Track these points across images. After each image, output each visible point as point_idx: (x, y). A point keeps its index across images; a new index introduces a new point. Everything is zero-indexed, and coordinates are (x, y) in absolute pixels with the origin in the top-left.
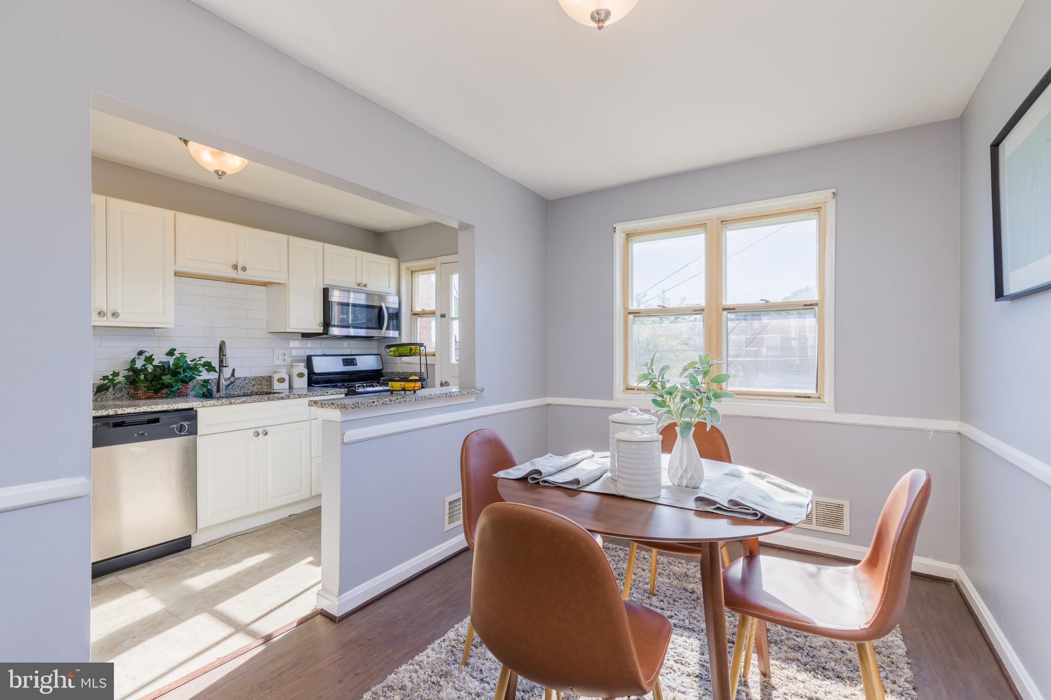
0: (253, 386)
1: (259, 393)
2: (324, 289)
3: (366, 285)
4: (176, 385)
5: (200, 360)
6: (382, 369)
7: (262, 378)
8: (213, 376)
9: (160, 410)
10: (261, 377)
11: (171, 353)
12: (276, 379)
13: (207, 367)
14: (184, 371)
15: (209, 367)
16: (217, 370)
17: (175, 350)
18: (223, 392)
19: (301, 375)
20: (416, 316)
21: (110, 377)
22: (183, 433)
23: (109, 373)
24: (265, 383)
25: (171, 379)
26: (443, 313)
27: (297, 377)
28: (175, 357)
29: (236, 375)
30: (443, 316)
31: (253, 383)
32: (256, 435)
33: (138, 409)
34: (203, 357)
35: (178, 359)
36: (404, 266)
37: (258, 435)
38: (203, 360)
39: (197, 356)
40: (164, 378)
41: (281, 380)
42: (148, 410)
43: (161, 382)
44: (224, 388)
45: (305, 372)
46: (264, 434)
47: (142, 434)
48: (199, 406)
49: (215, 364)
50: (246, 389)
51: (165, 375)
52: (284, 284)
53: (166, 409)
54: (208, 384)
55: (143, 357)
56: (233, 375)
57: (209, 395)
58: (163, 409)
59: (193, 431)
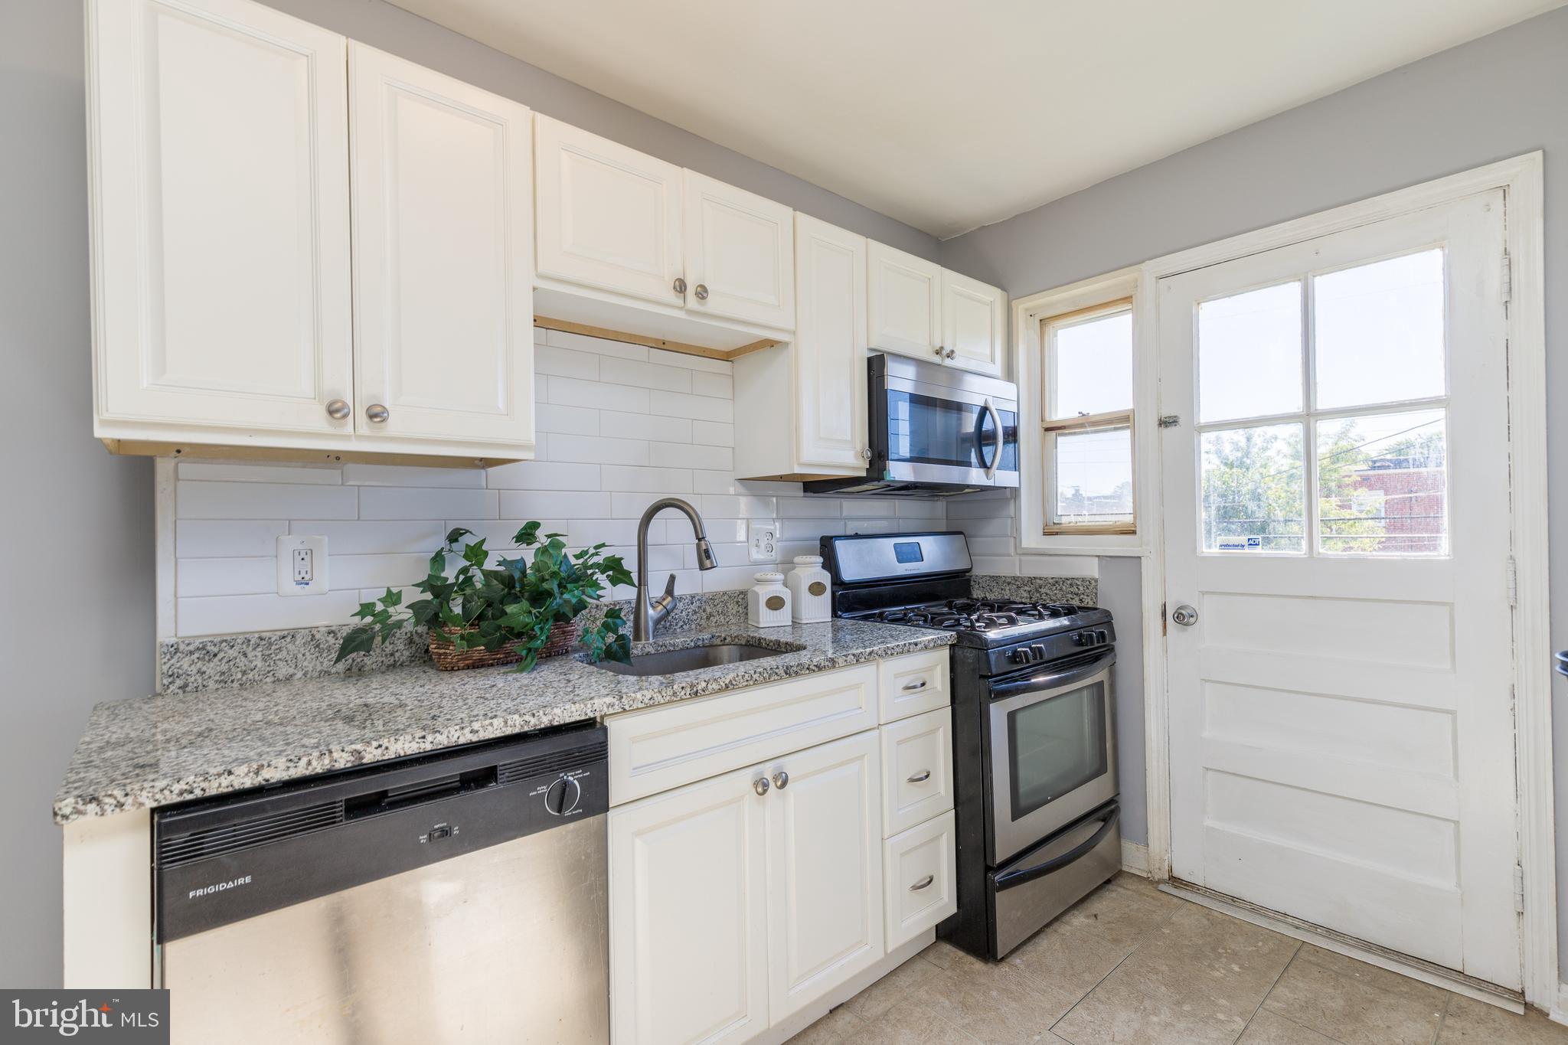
0: (708, 618)
1: (729, 640)
2: (870, 360)
3: (952, 352)
4: (542, 629)
5: (597, 554)
6: (969, 570)
7: (726, 597)
8: (624, 593)
9: (498, 734)
10: (725, 593)
11: (526, 535)
12: (765, 600)
13: (611, 573)
14: (560, 586)
15: (615, 570)
16: (635, 576)
17: (534, 526)
18: (647, 639)
19: (816, 589)
20: (1053, 433)
21: (380, 607)
22: (567, 813)
23: (374, 595)
24: (733, 608)
25: (530, 612)
26: (1166, 413)
27: (808, 594)
28: (537, 545)
29: (677, 592)
30: (1166, 423)
31: (709, 610)
32: (760, 790)
33: (430, 738)
34: (603, 545)
35: (544, 550)
36: (1021, 307)
37: (765, 791)
38: (605, 553)
39: (590, 544)
40: (510, 609)
41: (775, 603)
42: (462, 741)
43: (503, 622)
44: (651, 624)
45: (826, 578)
46: (779, 783)
47: (445, 833)
48: (611, 711)
49: (630, 564)
50: (693, 626)
51: (516, 599)
52: (786, 344)
53: (517, 730)
54: (618, 621)
55: (460, 546)
56: (669, 591)
57: (620, 652)
58: (509, 731)
59: (597, 802)
